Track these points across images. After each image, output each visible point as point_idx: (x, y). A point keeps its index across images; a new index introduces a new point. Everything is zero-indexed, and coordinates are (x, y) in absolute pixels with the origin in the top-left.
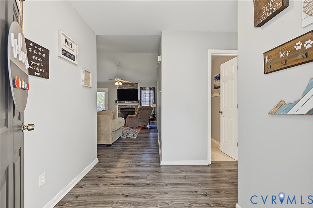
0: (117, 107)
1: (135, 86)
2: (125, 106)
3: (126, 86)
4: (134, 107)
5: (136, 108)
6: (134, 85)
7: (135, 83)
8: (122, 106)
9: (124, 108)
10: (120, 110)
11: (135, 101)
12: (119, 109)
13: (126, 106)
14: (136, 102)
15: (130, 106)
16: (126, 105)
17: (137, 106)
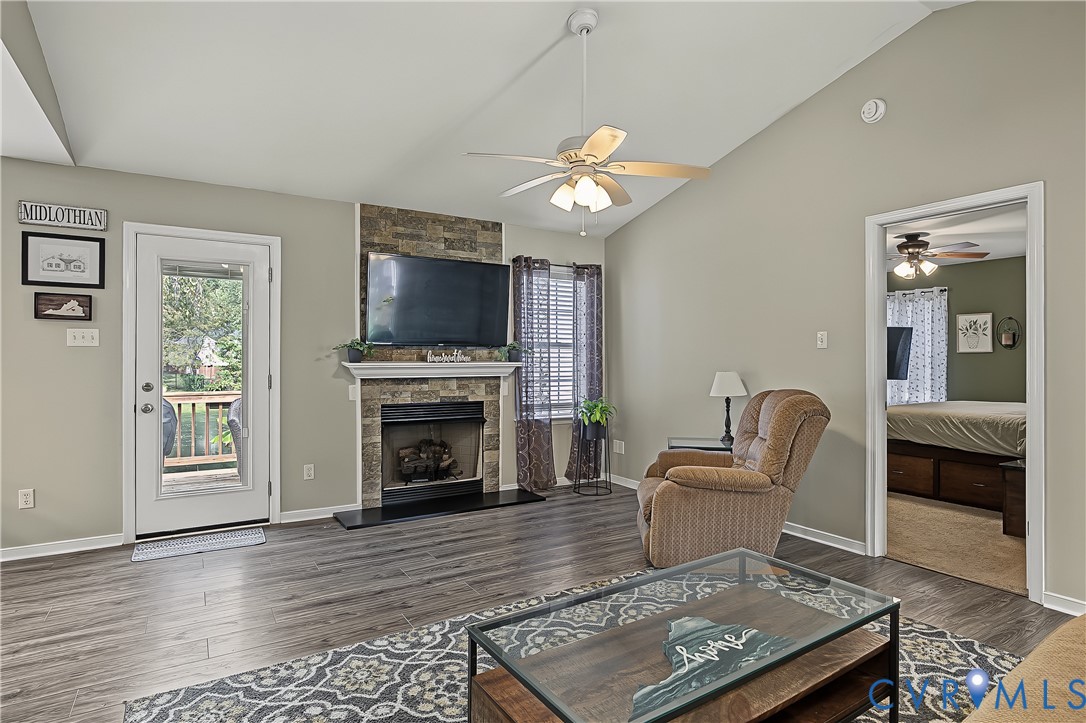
0: (355, 392)
1: (487, 245)
2: (416, 387)
3: (419, 237)
4: (479, 394)
5: (490, 398)
6: (480, 239)
7: (484, 225)
8: (395, 388)
9: (405, 398)
10: (378, 420)
11: (484, 352)
12: (367, 412)
13: (425, 387)
14: (490, 359)
15: (454, 385)
16: (424, 380)
17: (493, 383)
